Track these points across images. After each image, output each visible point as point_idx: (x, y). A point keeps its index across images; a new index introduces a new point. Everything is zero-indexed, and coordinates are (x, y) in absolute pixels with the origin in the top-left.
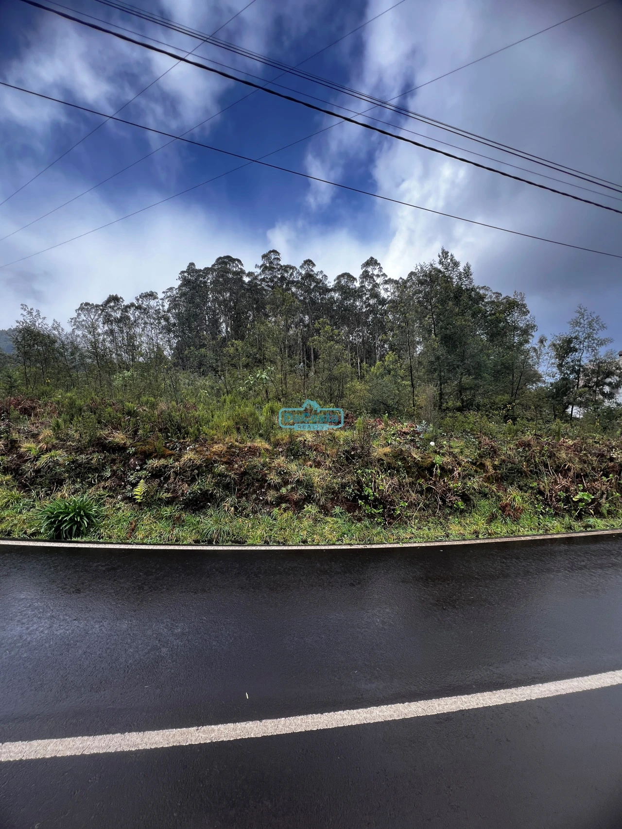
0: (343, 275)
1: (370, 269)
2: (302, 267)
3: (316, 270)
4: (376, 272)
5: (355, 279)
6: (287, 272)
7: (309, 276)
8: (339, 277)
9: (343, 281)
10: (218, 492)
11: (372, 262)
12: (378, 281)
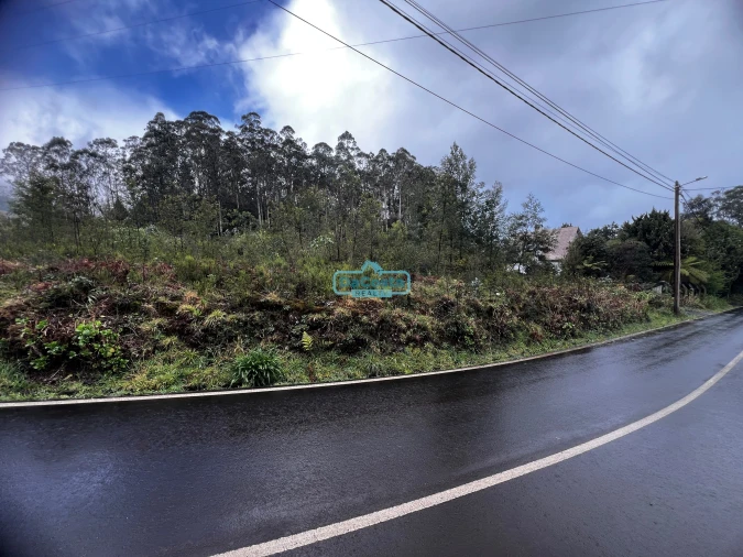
0: (321, 144)
1: (345, 142)
2: (282, 132)
3: (295, 137)
4: (351, 145)
5: (331, 149)
6: (268, 135)
7: (289, 142)
8: (316, 146)
9: (321, 150)
10: (367, 337)
11: (347, 136)
12: (352, 153)
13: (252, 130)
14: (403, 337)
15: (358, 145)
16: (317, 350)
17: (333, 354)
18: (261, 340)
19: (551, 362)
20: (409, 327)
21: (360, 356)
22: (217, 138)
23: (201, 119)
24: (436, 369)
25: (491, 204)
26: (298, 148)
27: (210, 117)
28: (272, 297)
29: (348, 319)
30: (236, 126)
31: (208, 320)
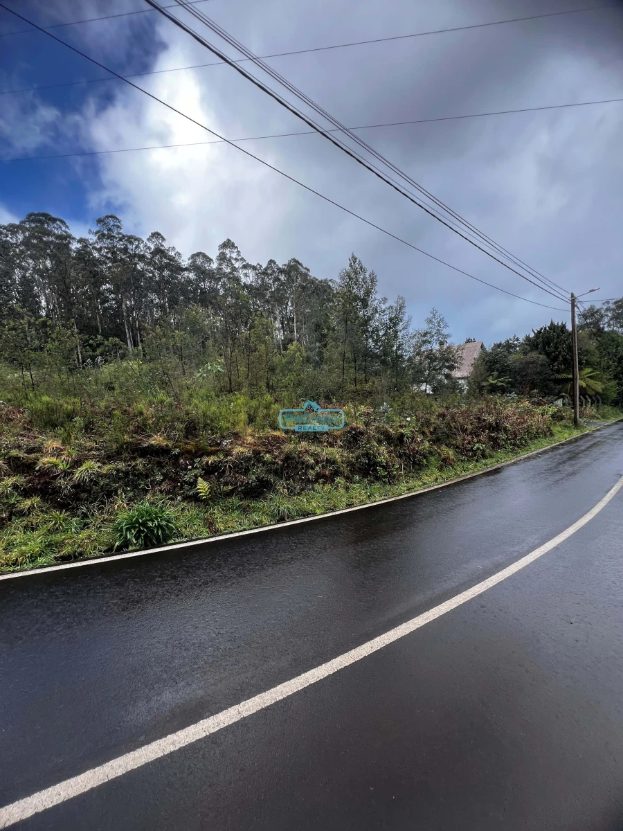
0: (198, 254)
1: (227, 251)
2: (148, 240)
3: (166, 245)
4: (234, 255)
5: (211, 260)
6: (131, 243)
7: (159, 251)
8: (193, 256)
9: (199, 261)
10: (271, 478)
11: (228, 244)
12: (237, 265)
13: (110, 237)
14: (311, 474)
15: (242, 255)
16: (215, 497)
17: (235, 500)
18: (147, 491)
19: (465, 486)
20: (317, 462)
21: (265, 499)
22: (67, 246)
23: (42, 223)
24: (349, 506)
25: (394, 321)
26: (172, 259)
27: (54, 220)
28: (157, 440)
29: (249, 459)
30: (90, 232)
31: (78, 474)
